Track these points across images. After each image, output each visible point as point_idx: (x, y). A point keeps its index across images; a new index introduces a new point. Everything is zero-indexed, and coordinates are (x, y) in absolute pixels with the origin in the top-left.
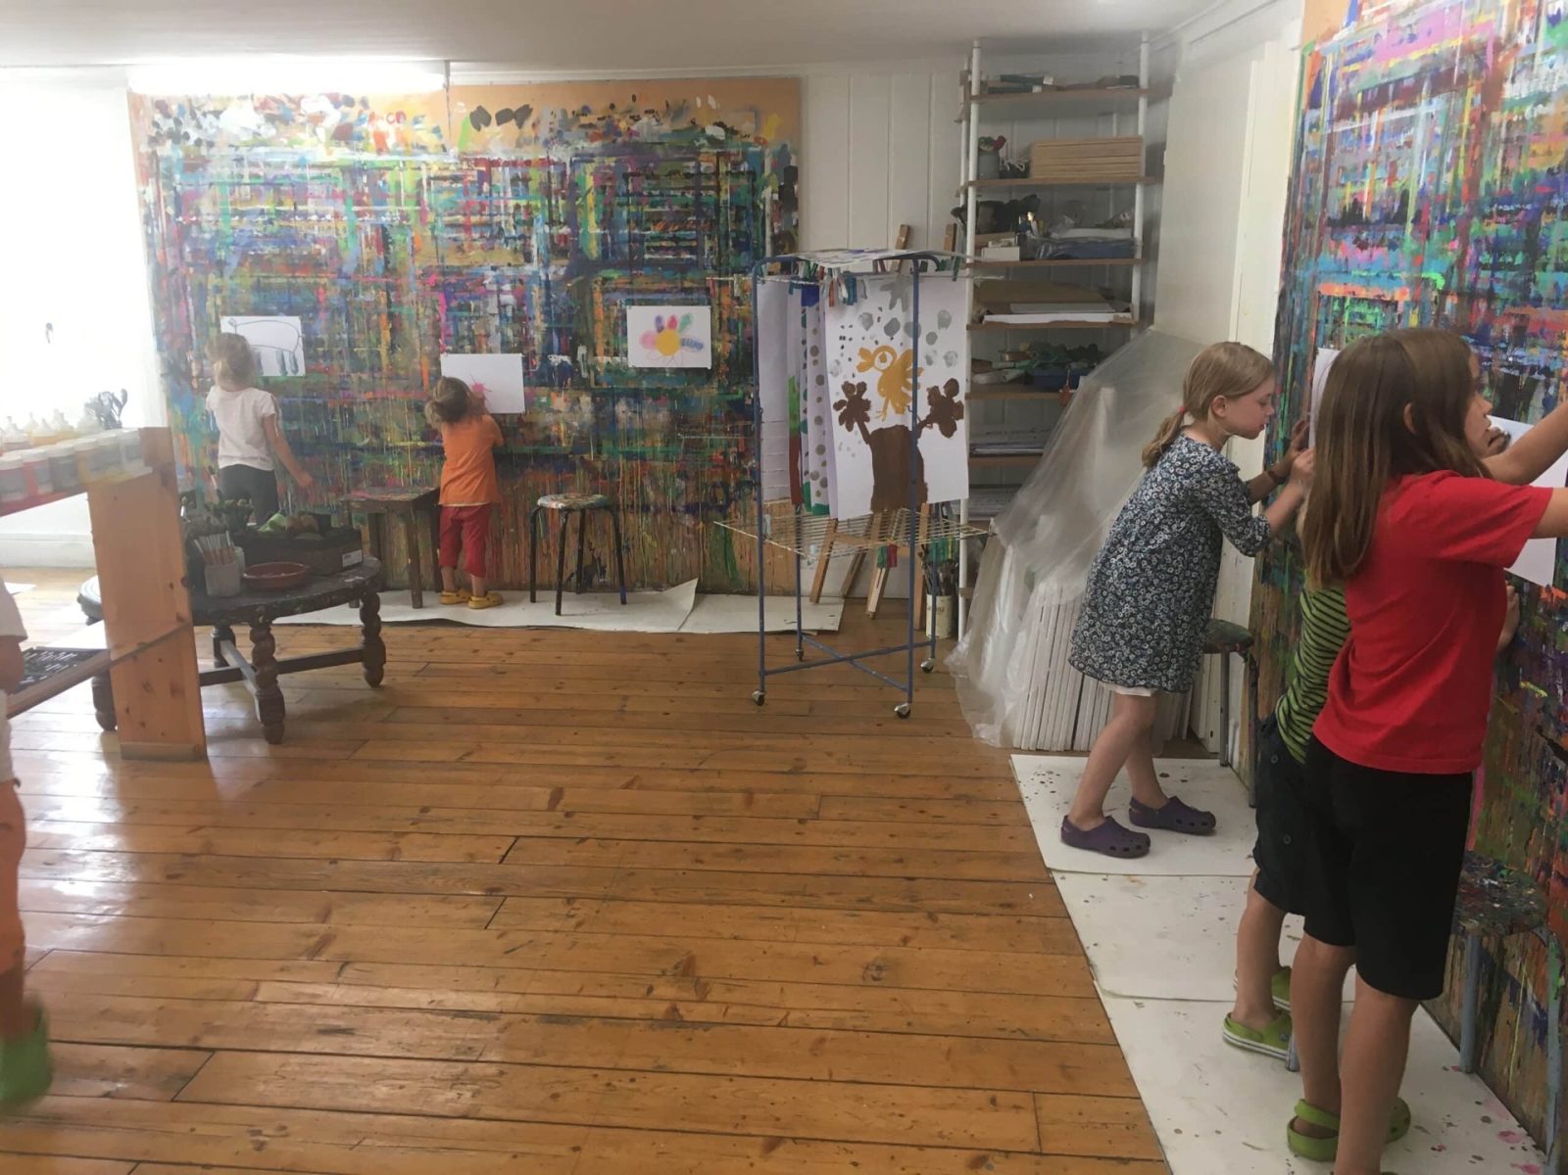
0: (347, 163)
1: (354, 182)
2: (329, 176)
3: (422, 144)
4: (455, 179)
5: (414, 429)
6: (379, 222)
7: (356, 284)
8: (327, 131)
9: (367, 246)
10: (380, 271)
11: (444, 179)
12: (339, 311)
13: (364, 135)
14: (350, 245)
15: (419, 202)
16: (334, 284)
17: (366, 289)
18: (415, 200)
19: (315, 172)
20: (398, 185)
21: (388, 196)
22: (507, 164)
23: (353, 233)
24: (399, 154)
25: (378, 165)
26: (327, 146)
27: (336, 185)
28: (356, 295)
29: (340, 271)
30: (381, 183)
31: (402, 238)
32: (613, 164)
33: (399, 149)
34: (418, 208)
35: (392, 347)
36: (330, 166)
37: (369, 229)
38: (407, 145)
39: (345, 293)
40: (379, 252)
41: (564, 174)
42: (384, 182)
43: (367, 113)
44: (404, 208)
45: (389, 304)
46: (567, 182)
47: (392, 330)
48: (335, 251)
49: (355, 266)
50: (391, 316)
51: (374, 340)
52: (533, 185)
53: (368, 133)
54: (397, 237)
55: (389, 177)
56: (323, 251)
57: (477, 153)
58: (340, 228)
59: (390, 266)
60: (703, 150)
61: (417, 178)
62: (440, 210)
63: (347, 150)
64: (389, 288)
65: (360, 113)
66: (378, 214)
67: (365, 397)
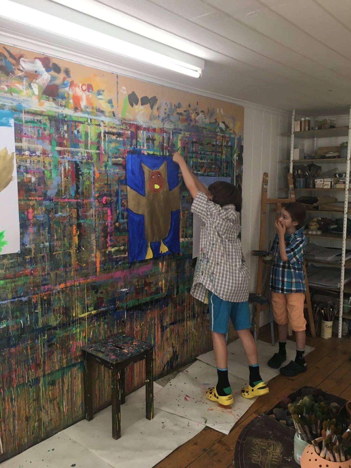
0: (54, 114)
1: (58, 129)
2: (40, 121)
3: (101, 109)
4: (119, 135)
5: (89, 302)
6: (74, 160)
7: (57, 204)
8: (40, 87)
9: (65, 177)
10: (73, 193)
11: (113, 134)
12: (43, 225)
13: (66, 95)
14: (54, 175)
15: (98, 148)
16: (41, 205)
17: (63, 207)
18: (96, 146)
19: (29, 117)
20: (87, 134)
21: (80, 142)
22: (145, 129)
23: (56, 167)
24: (88, 113)
25: (75, 119)
26: (40, 99)
27: (45, 129)
28: (56, 213)
29: (45, 194)
30: (76, 132)
31: (88, 171)
32: (188, 136)
33: (89, 110)
34: (98, 151)
35: (79, 248)
36: (41, 114)
37: (67, 164)
38: (93, 108)
39: (48, 211)
40: (73, 181)
41: (169, 138)
42: (78, 132)
43: (68, 80)
44: (90, 151)
45: (78, 218)
46: (170, 143)
47: (79, 236)
48: (42, 180)
49: (56, 191)
50: (79, 226)
51: (68, 245)
52: (156, 143)
53: (68, 94)
54: (85, 170)
55: (81, 128)
56: (33, 179)
57: (130, 120)
58: (47, 162)
59: (80, 190)
60: (219, 134)
61: (98, 131)
62: (110, 154)
63: (54, 105)
64: (79, 206)
65: (64, 79)
66: (73, 154)
67: (59, 287)
